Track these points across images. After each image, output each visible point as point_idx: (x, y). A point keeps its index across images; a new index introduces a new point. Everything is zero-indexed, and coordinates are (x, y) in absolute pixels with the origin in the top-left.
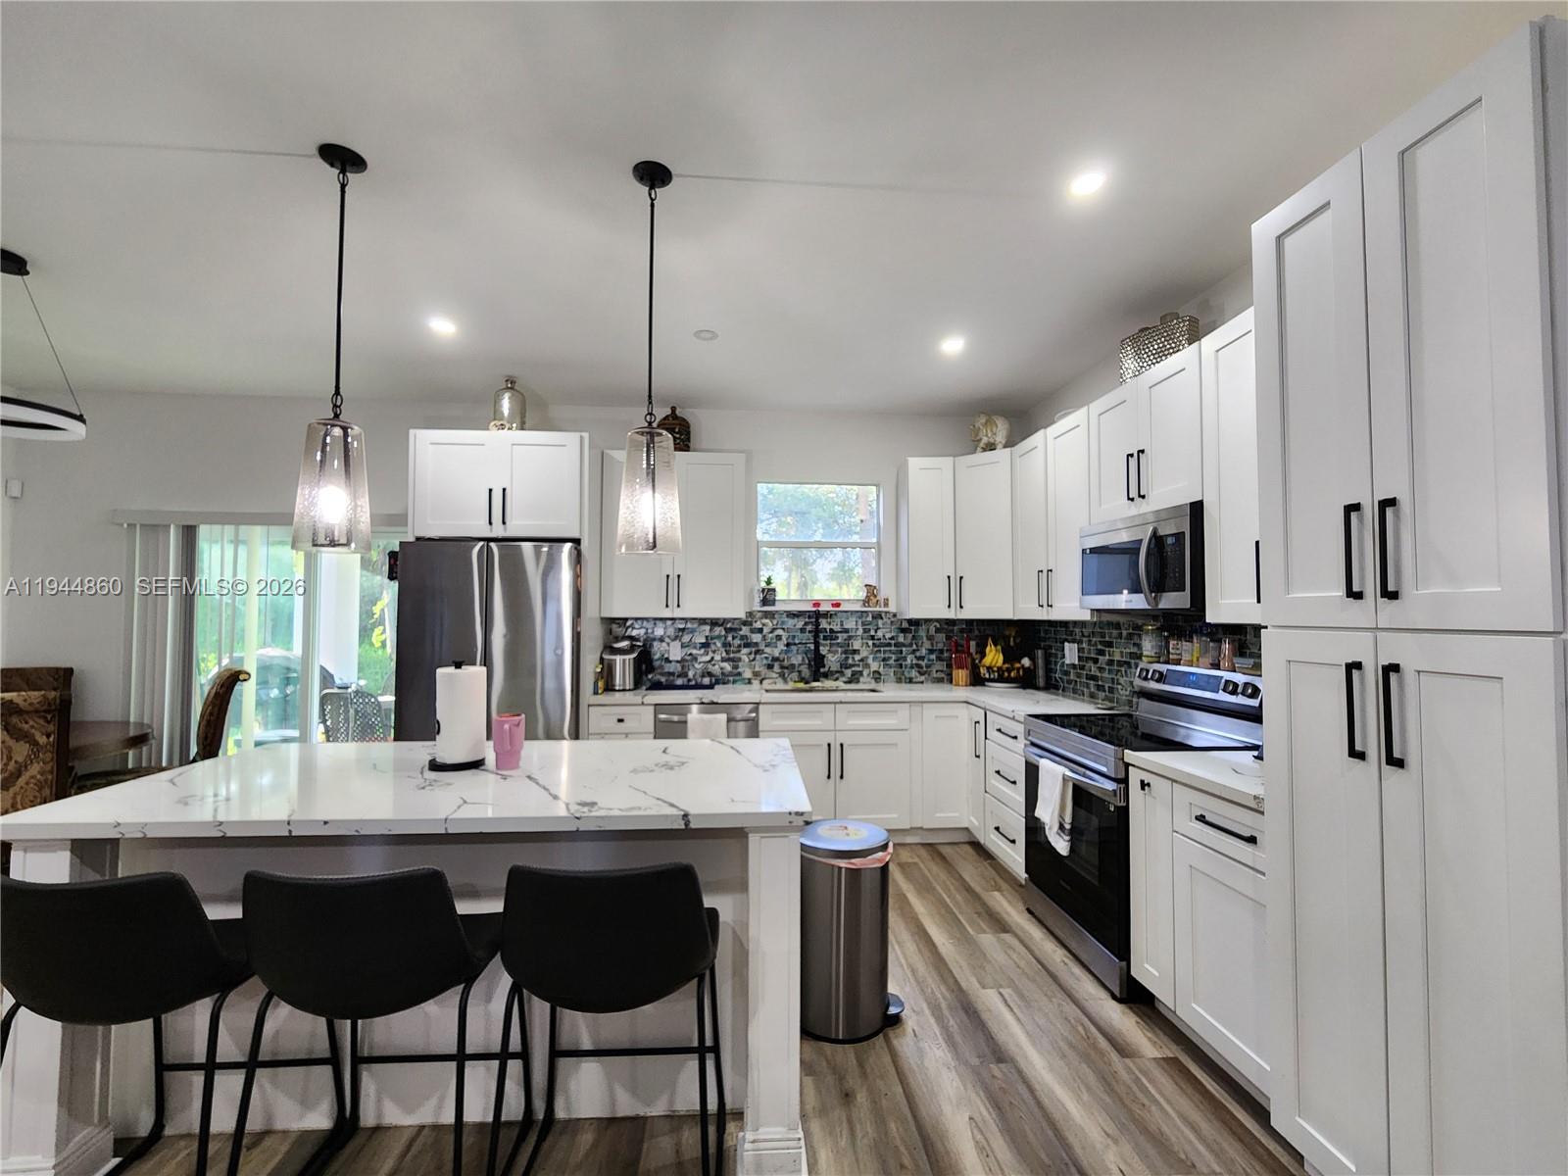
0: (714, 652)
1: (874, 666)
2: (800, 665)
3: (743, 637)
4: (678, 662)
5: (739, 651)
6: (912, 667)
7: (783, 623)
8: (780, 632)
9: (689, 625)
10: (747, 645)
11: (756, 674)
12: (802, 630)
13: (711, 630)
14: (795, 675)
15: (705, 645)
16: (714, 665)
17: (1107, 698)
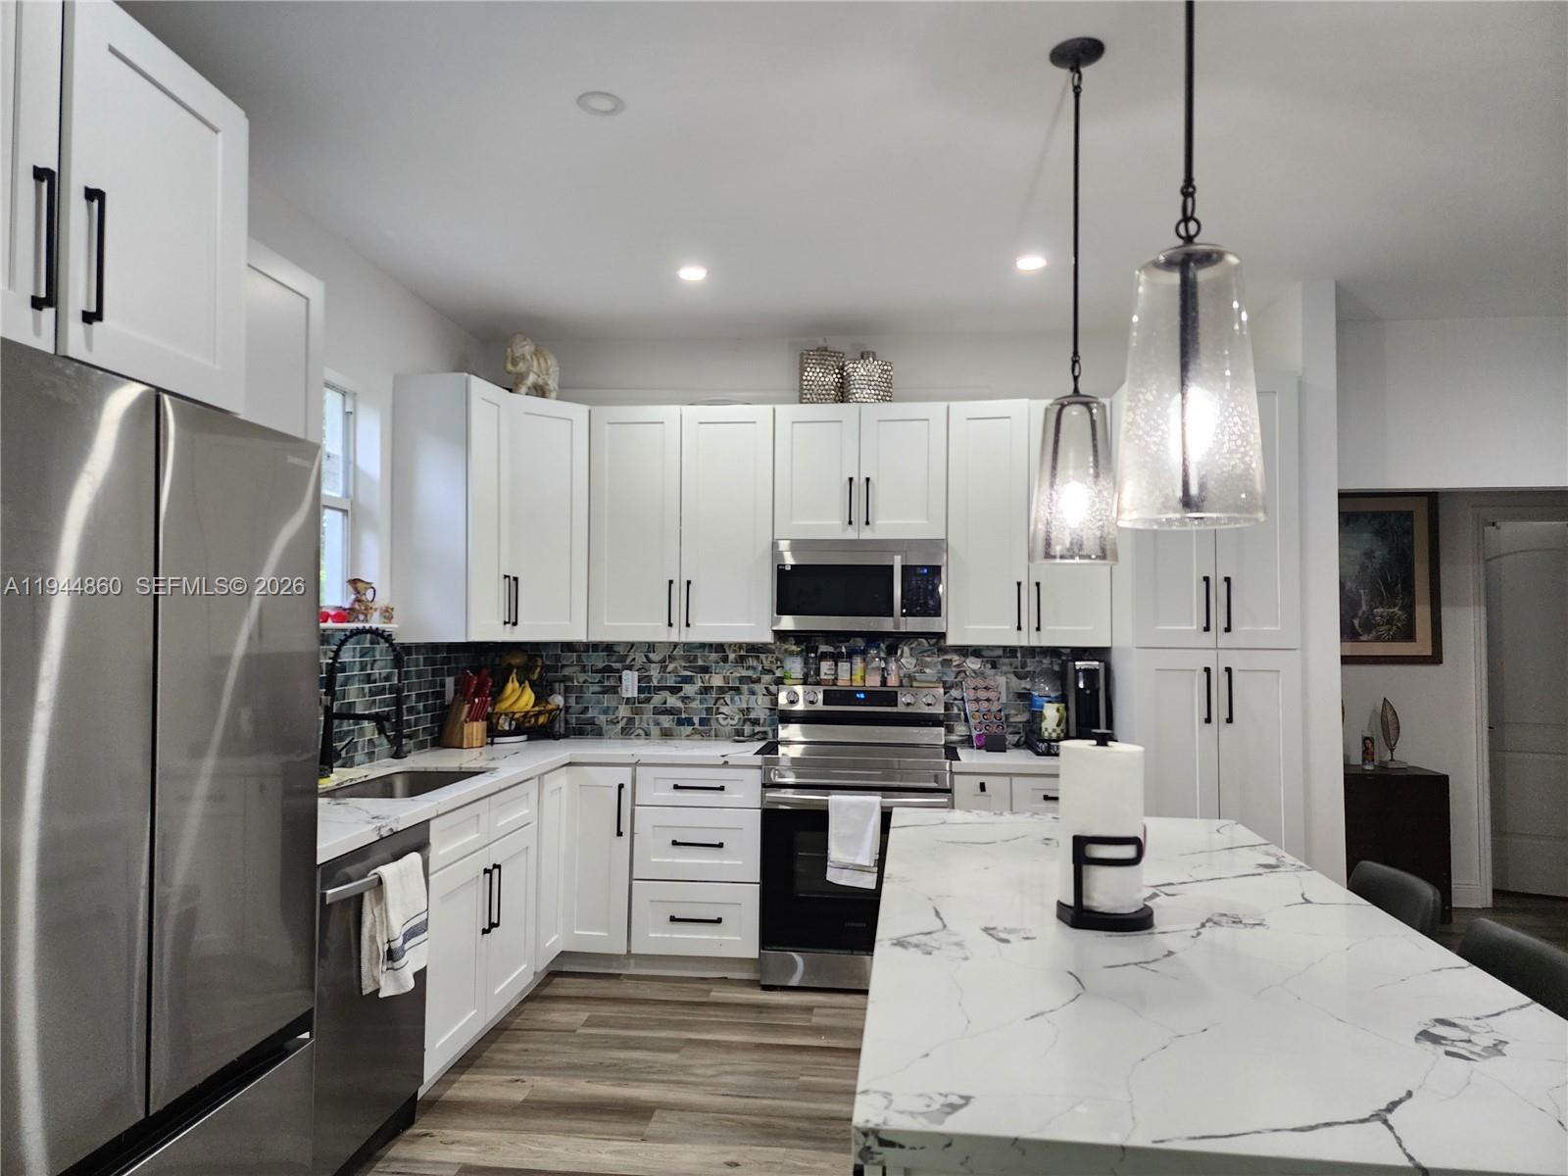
17: (695, 732)
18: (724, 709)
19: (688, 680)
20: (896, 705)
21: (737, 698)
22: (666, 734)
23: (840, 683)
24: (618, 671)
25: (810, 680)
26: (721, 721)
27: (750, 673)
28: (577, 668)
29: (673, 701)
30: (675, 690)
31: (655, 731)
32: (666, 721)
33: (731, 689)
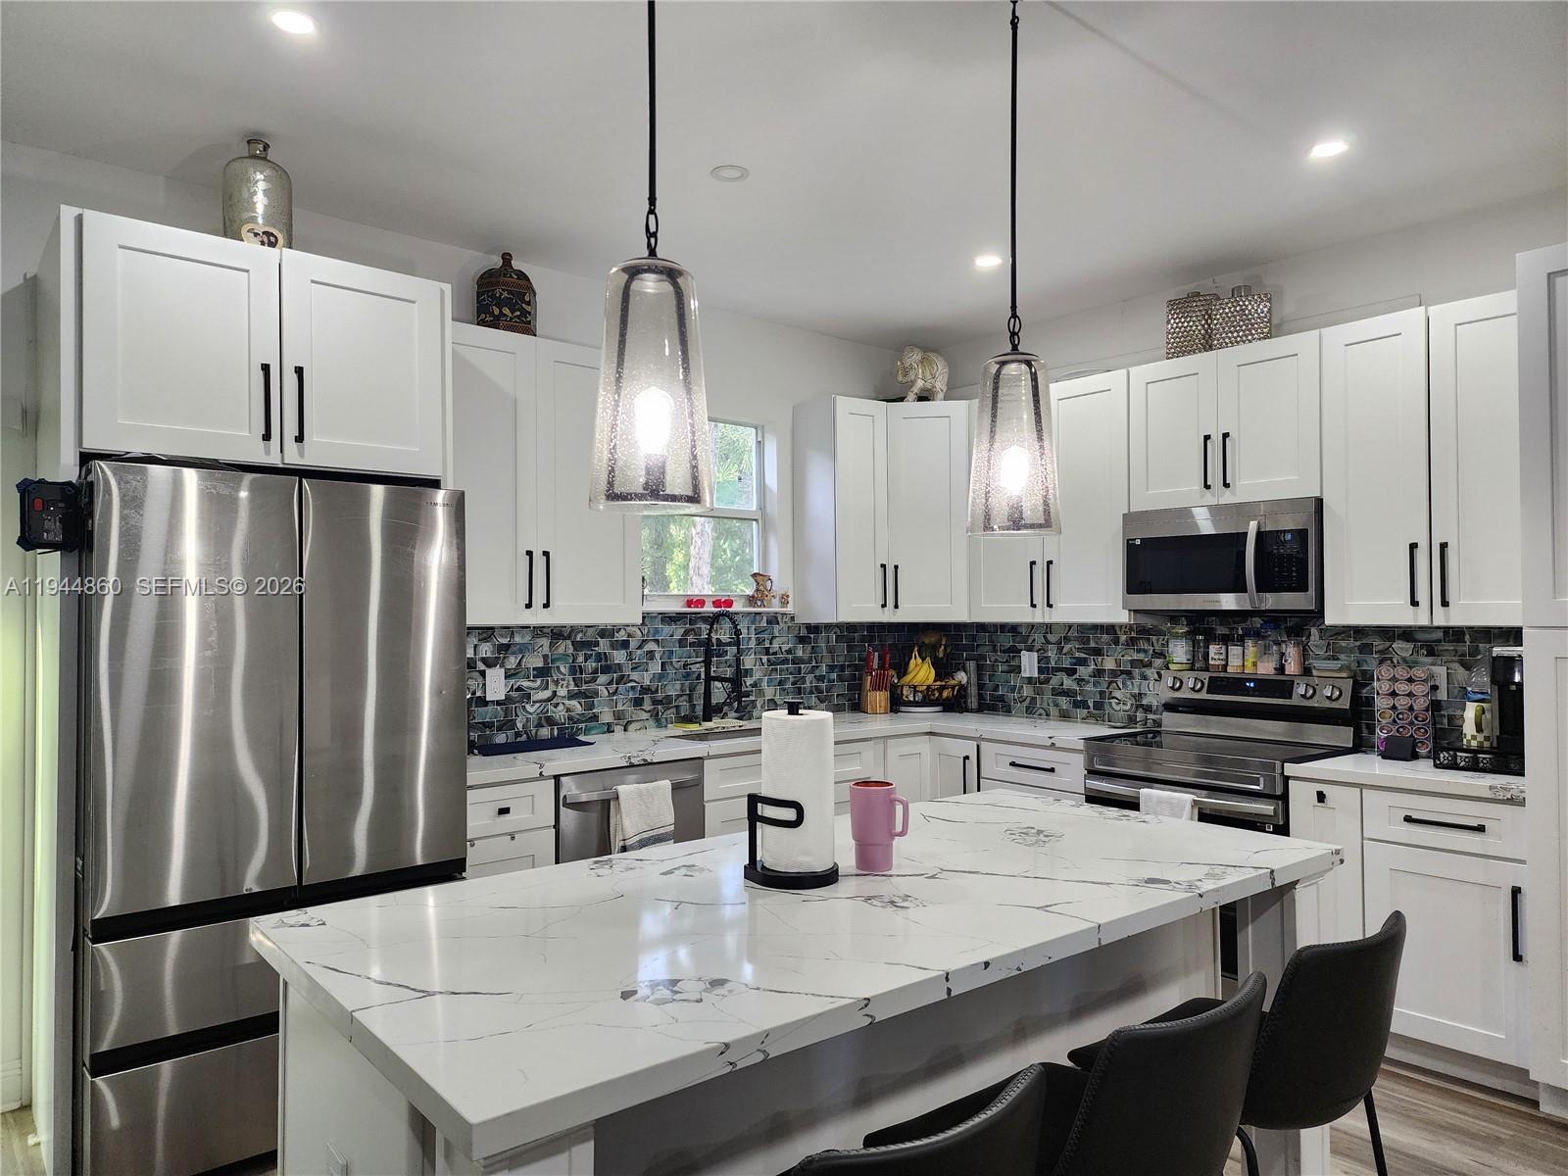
0: (557, 683)
1: (769, 692)
2: (678, 696)
3: (600, 657)
4: (498, 703)
5: (594, 680)
6: (811, 692)
7: (657, 632)
8: (651, 646)
9: (517, 639)
10: (606, 670)
11: (618, 716)
12: (682, 643)
13: (551, 645)
14: (671, 714)
15: (543, 672)
16: (556, 705)
17: (1090, 716)
18: (1117, 694)
19: (1083, 662)
20: (1291, 698)
21: (1129, 683)
22: (1065, 716)
23: (1229, 669)
24: (1019, 651)
25: (1197, 665)
26: (1114, 705)
27: (1141, 656)
28: (991, 648)
29: (1068, 683)
30: (1071, 672)
31: (1053, 711)
32: (1064, 702)
33: (1122, 672)
